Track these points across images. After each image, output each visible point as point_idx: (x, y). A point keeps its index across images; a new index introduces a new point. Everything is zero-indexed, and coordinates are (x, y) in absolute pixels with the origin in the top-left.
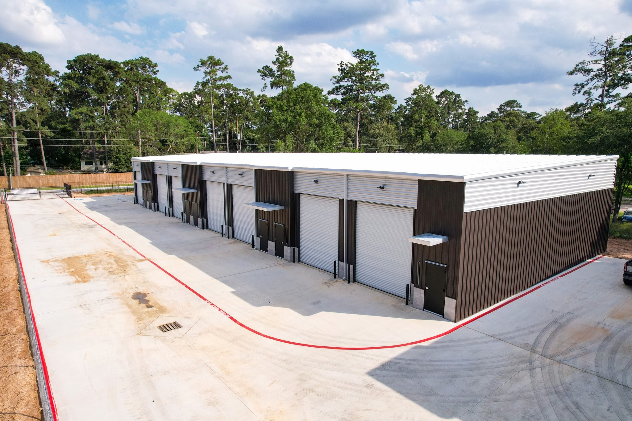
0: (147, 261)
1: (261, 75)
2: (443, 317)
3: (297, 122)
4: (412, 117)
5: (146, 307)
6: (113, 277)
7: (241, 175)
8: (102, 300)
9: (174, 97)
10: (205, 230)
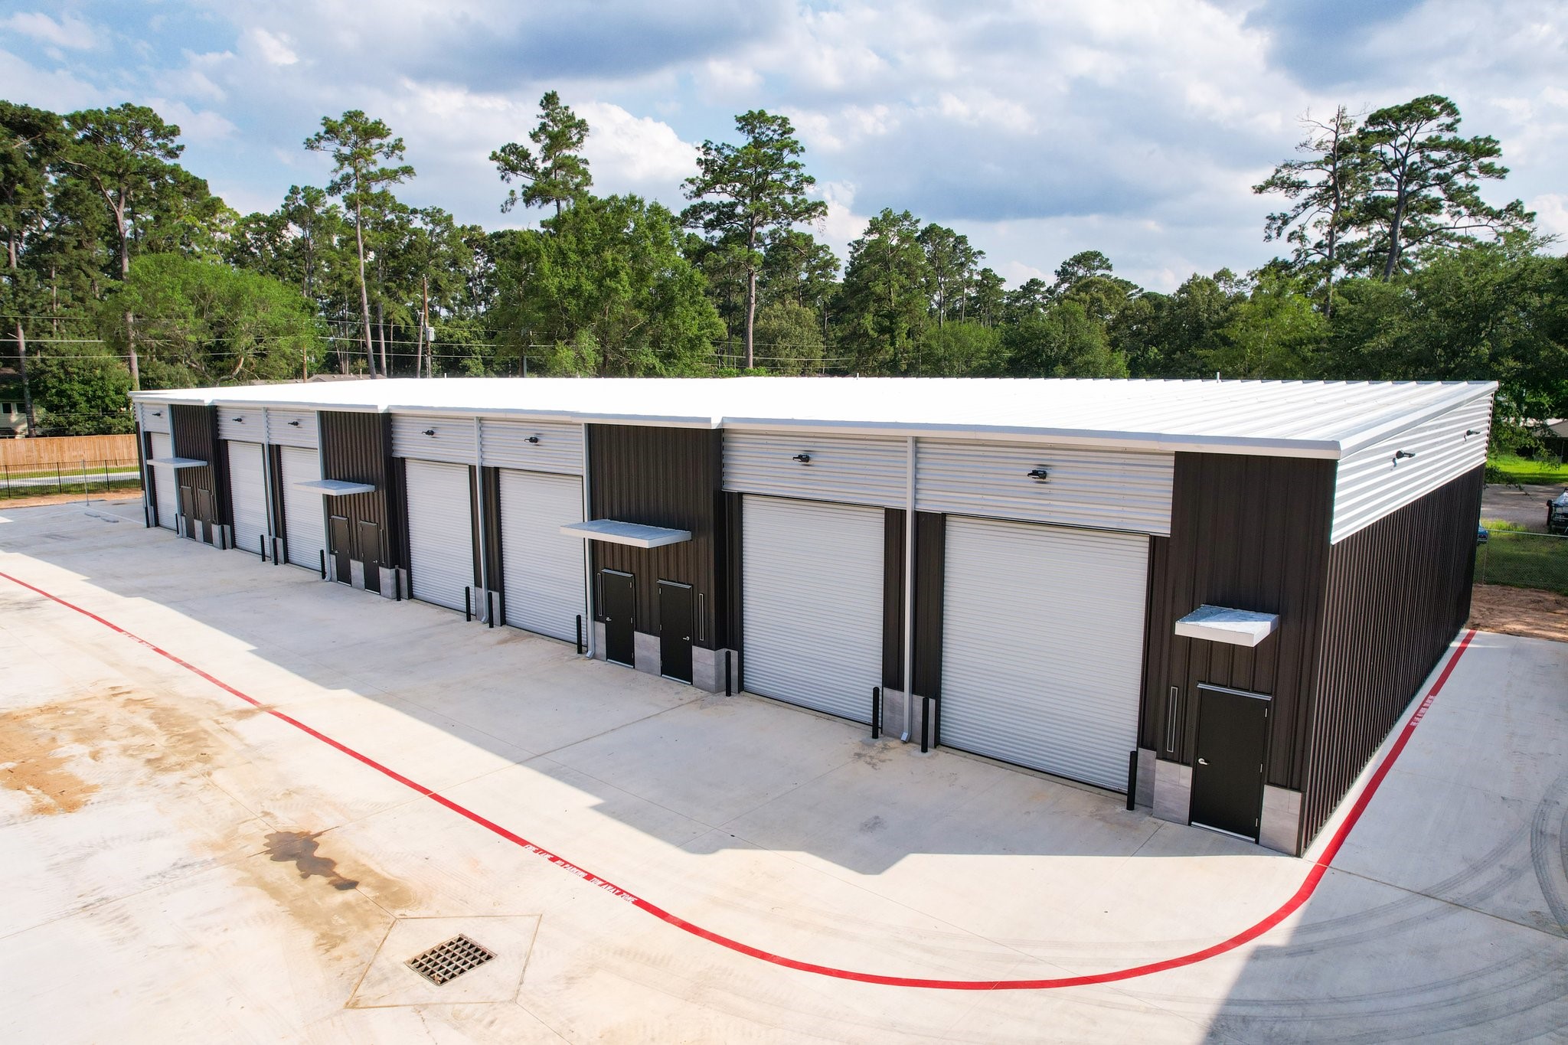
0: (266, 716)
1: (498, 168)
2: (1257, 842)
3: (608, 296)
4: (867, 287)
5: (333, 888)
6: (169, 779)
7: (534, 440)
8: (162, 875)
9: (223, 227)
10: (403, 601)
